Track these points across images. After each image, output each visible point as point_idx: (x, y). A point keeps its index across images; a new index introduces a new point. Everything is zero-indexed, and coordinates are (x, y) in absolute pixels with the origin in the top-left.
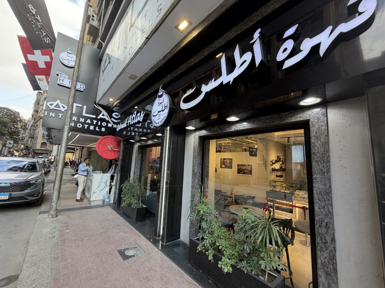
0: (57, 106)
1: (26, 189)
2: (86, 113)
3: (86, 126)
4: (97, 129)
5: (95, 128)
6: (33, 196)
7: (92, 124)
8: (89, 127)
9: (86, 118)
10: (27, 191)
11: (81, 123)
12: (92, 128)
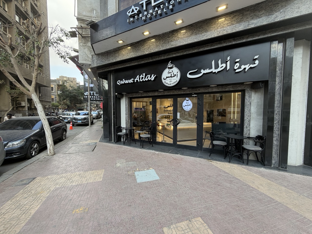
0: (87, 94)
1: (85, 120)
2: (96, 94)
3: (96, 99)
4: (100, 99)
5: (99, 99)
6: (87, 122)
7: (98, 98)
8: (97, 99)
9: (96, 96)
10: (85, 121)
11: (95, 98)
12: (98, 99)
